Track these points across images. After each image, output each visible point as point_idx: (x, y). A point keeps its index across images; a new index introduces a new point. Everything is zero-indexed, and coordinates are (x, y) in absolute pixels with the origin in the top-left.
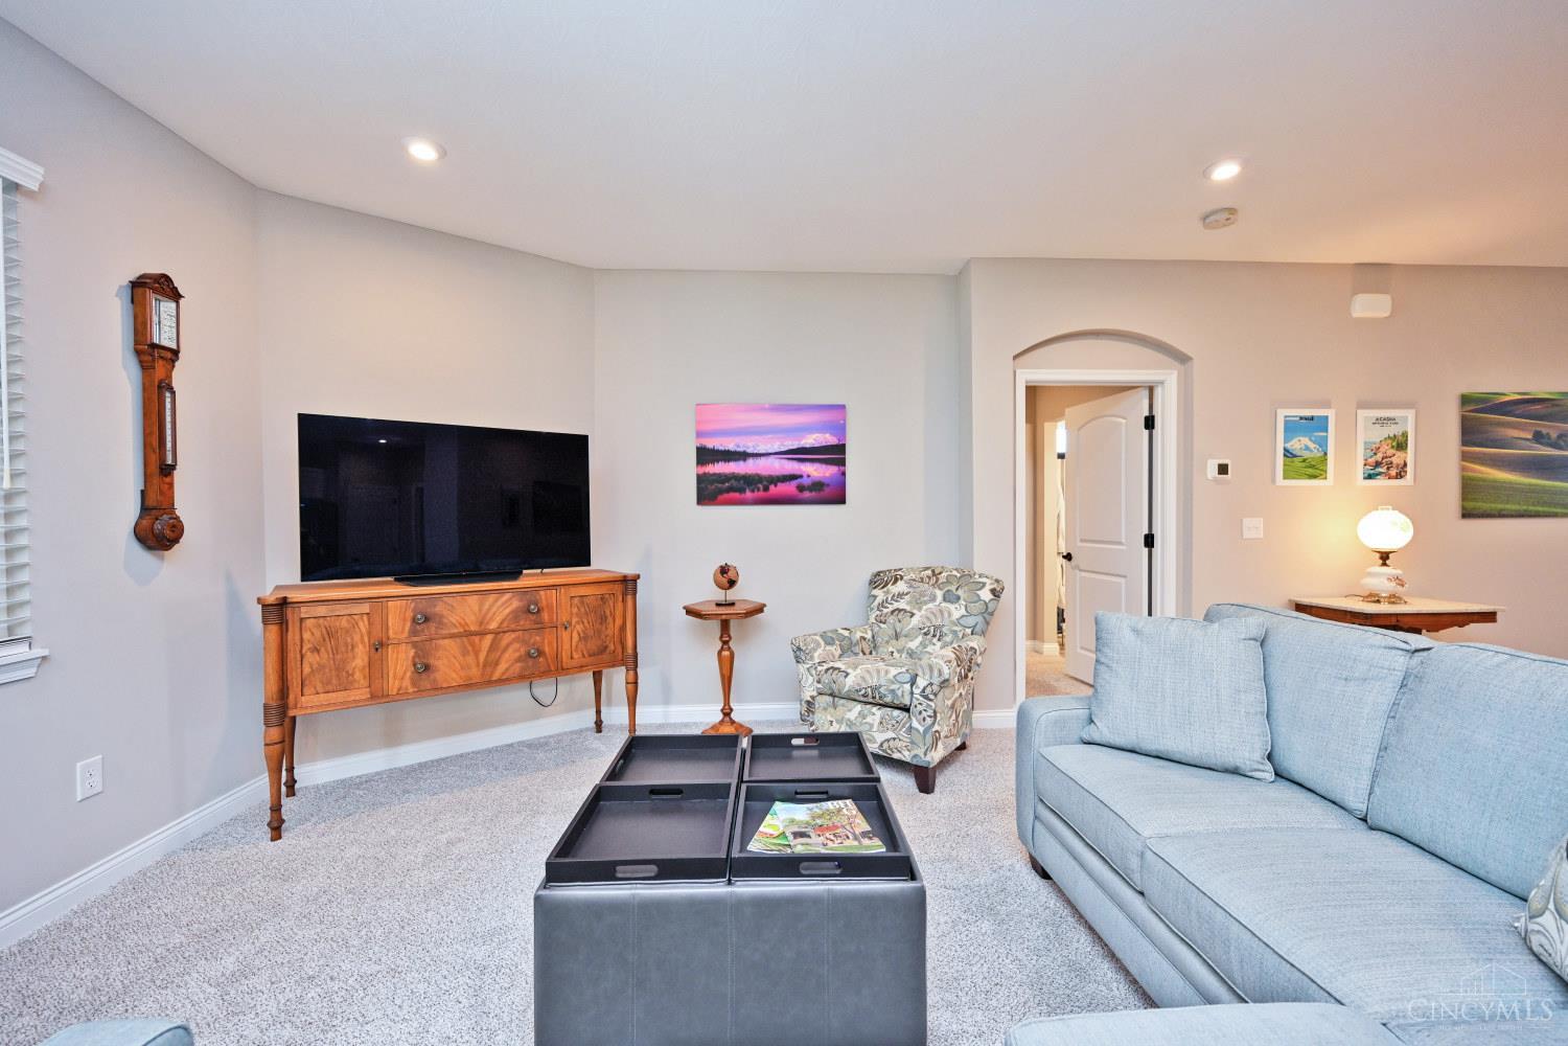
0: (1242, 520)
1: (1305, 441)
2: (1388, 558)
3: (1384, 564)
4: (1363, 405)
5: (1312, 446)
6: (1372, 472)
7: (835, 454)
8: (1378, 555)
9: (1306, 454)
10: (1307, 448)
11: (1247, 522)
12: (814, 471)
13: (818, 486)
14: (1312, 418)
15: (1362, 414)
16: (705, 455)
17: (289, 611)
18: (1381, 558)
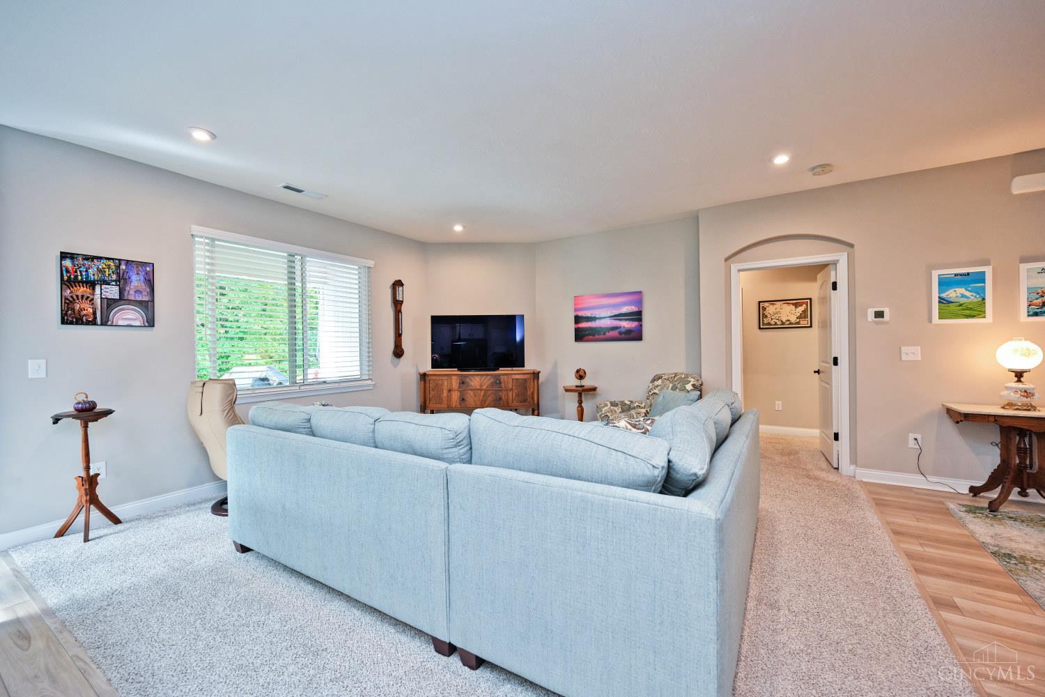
0: (900, 348)
1: (961, 291)
2: (1021, 376)
3: (1019, 381)
4: (1025, 260)
5: (968, 294)
6: (1038, 311)
7: (637, 316)
8: (1014, 374)
9: (963, 300)
10: (963, 296)
11: (904, 349)
12: (626, 324)
13: (629, 332)
14: (968, 274)
15: (1024, 267)
16: (578, 319)
17: (427, 377)
18: (1016, 376)
